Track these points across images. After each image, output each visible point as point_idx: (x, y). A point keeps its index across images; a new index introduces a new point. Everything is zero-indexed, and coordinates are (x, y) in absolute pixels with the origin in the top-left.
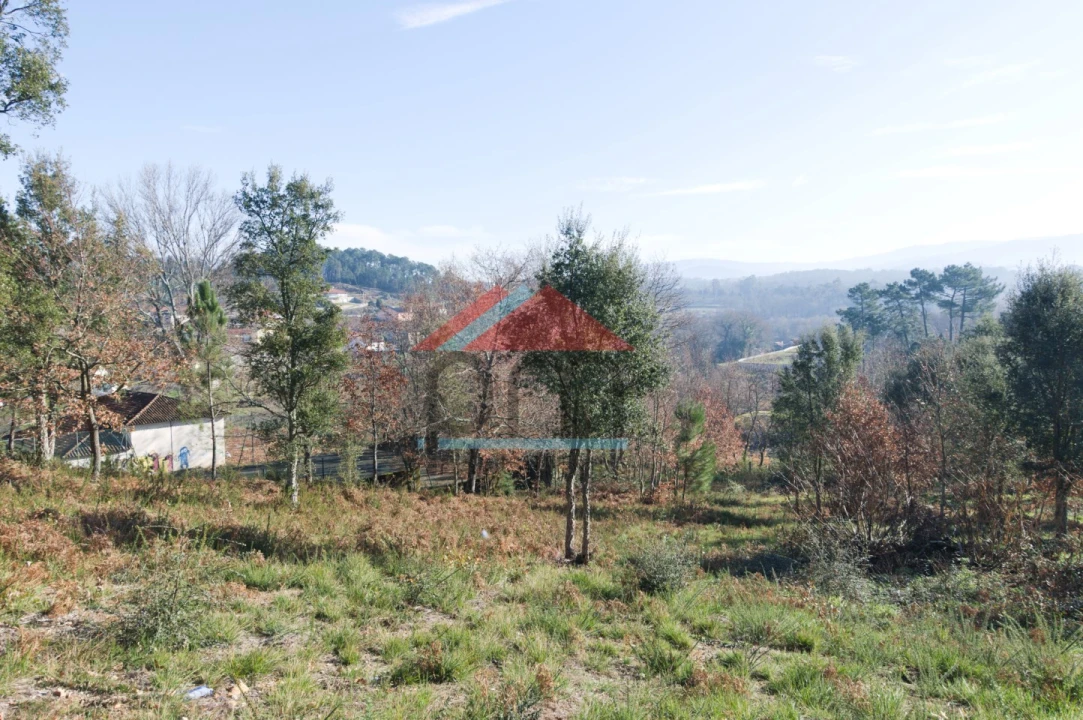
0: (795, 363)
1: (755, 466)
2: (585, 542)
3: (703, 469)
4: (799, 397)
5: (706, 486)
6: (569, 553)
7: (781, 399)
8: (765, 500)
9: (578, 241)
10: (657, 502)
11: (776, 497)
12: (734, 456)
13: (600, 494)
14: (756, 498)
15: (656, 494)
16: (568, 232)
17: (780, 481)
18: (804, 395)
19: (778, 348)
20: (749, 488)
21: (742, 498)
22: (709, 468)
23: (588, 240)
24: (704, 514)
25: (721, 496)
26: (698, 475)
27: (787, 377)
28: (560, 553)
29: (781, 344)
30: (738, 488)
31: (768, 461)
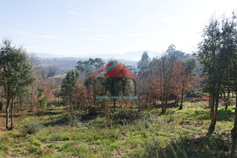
0: (66, 77)
1: (57, 101)
2: (12, 124)
3: (45, 103)
4: (67, 85)
5: (45, 106)
6: (7, 127)
7: (63, 85)
8: (59, 108)
9: (9, 46)
10: (33, 111)
11: (62, 107)
12: (52, 99)
13: (17, 111)
14: (57, 108)
15: (32, 110)
16: (6, 43)
17: (63, 104)
18: (68, 84)
19: (62, 74)
20: (56, 106)
21: (54, 108)
22: (46, 102)
23: (12, 46)
24: (45, 113)
25: (49, 108)
26: (43, 104)
27: (64, 80)
28: (4, 128)
29: (63, 73)
30: (53, 106)
31: (60, 99)
